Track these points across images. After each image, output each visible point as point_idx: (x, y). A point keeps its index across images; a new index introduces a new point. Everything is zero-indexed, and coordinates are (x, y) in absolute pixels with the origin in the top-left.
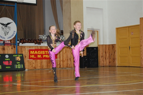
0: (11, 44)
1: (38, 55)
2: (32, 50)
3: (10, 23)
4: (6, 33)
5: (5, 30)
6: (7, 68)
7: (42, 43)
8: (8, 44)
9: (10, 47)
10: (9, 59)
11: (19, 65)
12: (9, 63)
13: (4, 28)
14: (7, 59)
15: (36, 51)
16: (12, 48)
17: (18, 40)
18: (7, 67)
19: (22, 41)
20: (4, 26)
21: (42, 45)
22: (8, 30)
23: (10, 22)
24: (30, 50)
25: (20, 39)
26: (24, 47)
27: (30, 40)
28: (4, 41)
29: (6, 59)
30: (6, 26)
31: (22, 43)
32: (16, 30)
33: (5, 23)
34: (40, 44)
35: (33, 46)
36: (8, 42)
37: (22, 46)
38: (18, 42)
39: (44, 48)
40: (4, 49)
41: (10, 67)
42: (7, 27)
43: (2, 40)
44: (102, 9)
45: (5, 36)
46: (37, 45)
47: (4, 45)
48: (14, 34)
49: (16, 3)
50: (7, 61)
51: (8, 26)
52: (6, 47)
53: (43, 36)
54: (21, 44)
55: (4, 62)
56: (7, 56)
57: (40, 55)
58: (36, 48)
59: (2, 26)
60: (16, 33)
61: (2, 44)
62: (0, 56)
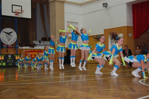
0: (12, 48)
1: (32, 56)
2: (28, 52)
3: (12, 32)
4: (9, 39)
7: (35, 46)
8: (10, 47)
9: (12, 50)
12: (11, 61)
13: (8, 36)
14: (10, 58)
15: (31, 53)
17: (18, 45)
18: (9, 64)
19: (21, 45)
21: (35, 48)
22: (11, 37)
23: (12, 31)
24: (26, 52)
25: (19, 44)
26: (22, 49)
27: (27, 45)
28: (7, 45)
29: (9, 58)
30: (9, 34)
31: (21, 47)
32: (16, 37)
33: (9, 32)
34: (34, 47)
35: (28, 49)
36: (10, 46)
37: (21, 49)
38: (18, 46)
39: (37, 50)
40: (7, 51)
41: (12, 64)
43: (6, 45)
44: (77, 23)
45: (8, 42)
46: (31, 48)
47: (8, 48)
48: (15, 40)
49: (16, 18)
50: (10, 59)
51: (10, 34)
52: (9, 49)
53: (36, 42)
54: (19, 47)
55: (7, 60)
56: (10, 56)
57: (34, 56)
58: (31, 50)
59: (6, 34)
61: (6, 47)
62: (5, 56)
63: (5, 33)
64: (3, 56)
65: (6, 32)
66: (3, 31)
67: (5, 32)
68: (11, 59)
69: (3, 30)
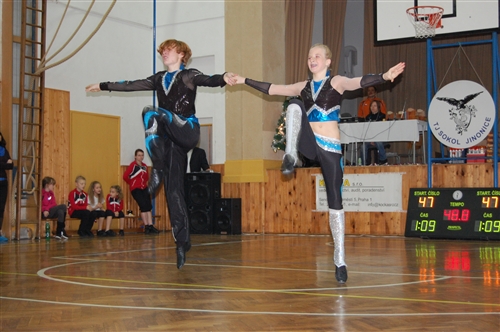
0: (485, 158)
3: (476, 95)
4: (462, 127)
5: (459, 117)
6: (450, 231)
8: (476, 158)
9: (483, 167)
10: (462, 204)
11: (489, 224)
12: (460, 217)
13: (457, 112)
14: (457, 204)
16: (487, 171)
18: (450, 227)
20: (455, 107)
22: (469, 116)
23: (473, 93)
28: (466, 150)
29: (453, 204)
30: (463, 106)
32: (492, 115)
36: (475, 153)
40: (463, 174)
41: (459, 228)
42: (466, 109)
47: (466, 162)
48: (486, 126)
49: (495, 34)
50: (456, 208)
51: (468, 104)
52: (470, 167)
55: (446, 211)
56: (458, 195)
59: (451, 106)
60: (492, 123)
62: (438, 193)
63: (446, 102)
64: (433, 193)
65: (449, 97)
66: (440, 97)
67: (445, 100)
68: (460, 208)
69: (440, 94)
